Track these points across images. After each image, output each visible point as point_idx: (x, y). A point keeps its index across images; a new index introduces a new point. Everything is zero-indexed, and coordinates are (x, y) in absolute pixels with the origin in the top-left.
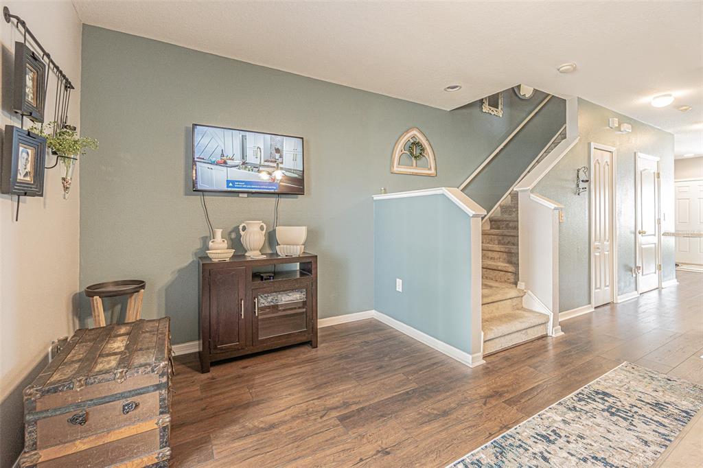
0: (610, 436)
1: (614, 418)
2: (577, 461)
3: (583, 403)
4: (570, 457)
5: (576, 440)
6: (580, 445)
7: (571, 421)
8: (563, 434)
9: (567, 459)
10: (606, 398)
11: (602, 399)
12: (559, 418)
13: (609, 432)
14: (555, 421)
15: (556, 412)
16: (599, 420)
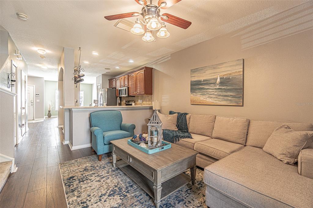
0: (92, 188)
1: (85, 182)
2: (100, 202)
3: (71, 186)
4: (98, 204)
5: (90, 198)
6: (93, 198)
7: (79, 195)
8: (85, 201)
9: (97, 206)
10: (74, 179)
11: (73, 180)
12: (75, 198)
13: (91, 187)
14: (76, 200)
15: (71, 197)
16: (84, 186)
